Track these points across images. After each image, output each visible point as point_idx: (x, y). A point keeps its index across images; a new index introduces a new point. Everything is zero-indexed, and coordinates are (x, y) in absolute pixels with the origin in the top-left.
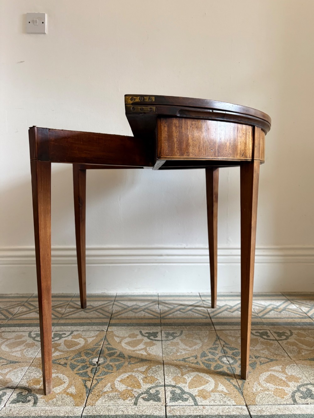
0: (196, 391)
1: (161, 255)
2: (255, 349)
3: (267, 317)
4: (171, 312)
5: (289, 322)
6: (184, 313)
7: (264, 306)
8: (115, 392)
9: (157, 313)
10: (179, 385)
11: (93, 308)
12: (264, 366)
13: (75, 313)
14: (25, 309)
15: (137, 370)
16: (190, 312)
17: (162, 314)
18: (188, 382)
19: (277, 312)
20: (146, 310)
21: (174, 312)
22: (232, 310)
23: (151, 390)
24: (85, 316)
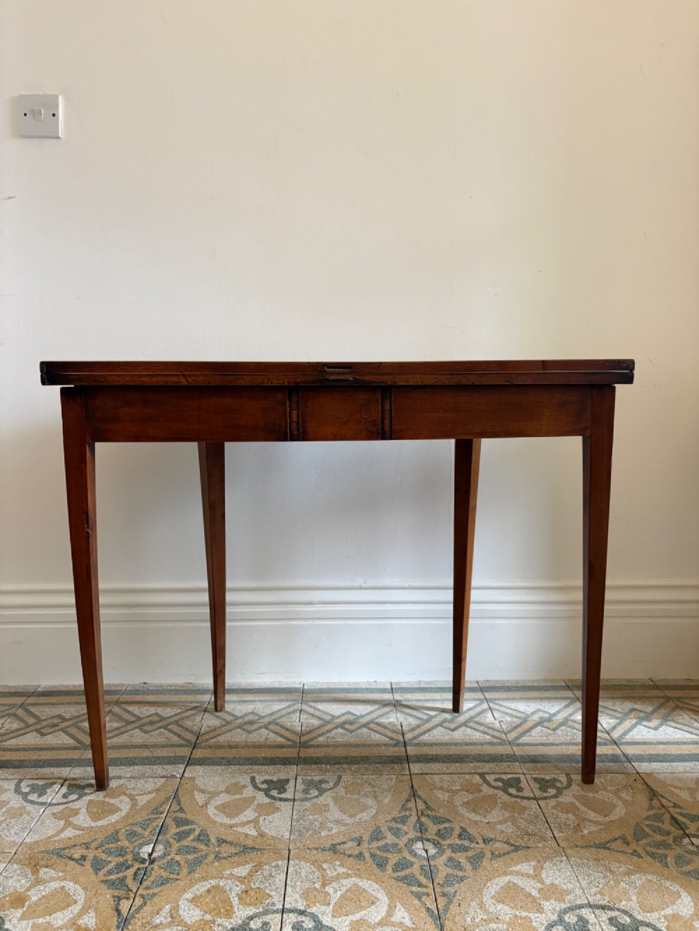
0: (347, 923)
1: (311, 603)
2: (486, 821)
3: (525, 742)
4: (324, 731)
5: (568, 753)
6: (351, 731)
7: (523, 716)
8: (178, 925)
9: (294, 732)
10: (314, 910)
11: (160, 721)
12: (498, 864)
13: (122, 733)
14: (15, 726)
15: (231, 874)
16: (365, 730)
17: (304, 735)
18: (332, 903)
19: (549, 728)
20: (271, 727)
21: (329, 731)
22: (452, 726)
23: (252, 922)
24: (141, 741)
